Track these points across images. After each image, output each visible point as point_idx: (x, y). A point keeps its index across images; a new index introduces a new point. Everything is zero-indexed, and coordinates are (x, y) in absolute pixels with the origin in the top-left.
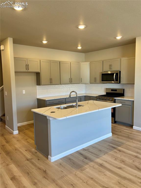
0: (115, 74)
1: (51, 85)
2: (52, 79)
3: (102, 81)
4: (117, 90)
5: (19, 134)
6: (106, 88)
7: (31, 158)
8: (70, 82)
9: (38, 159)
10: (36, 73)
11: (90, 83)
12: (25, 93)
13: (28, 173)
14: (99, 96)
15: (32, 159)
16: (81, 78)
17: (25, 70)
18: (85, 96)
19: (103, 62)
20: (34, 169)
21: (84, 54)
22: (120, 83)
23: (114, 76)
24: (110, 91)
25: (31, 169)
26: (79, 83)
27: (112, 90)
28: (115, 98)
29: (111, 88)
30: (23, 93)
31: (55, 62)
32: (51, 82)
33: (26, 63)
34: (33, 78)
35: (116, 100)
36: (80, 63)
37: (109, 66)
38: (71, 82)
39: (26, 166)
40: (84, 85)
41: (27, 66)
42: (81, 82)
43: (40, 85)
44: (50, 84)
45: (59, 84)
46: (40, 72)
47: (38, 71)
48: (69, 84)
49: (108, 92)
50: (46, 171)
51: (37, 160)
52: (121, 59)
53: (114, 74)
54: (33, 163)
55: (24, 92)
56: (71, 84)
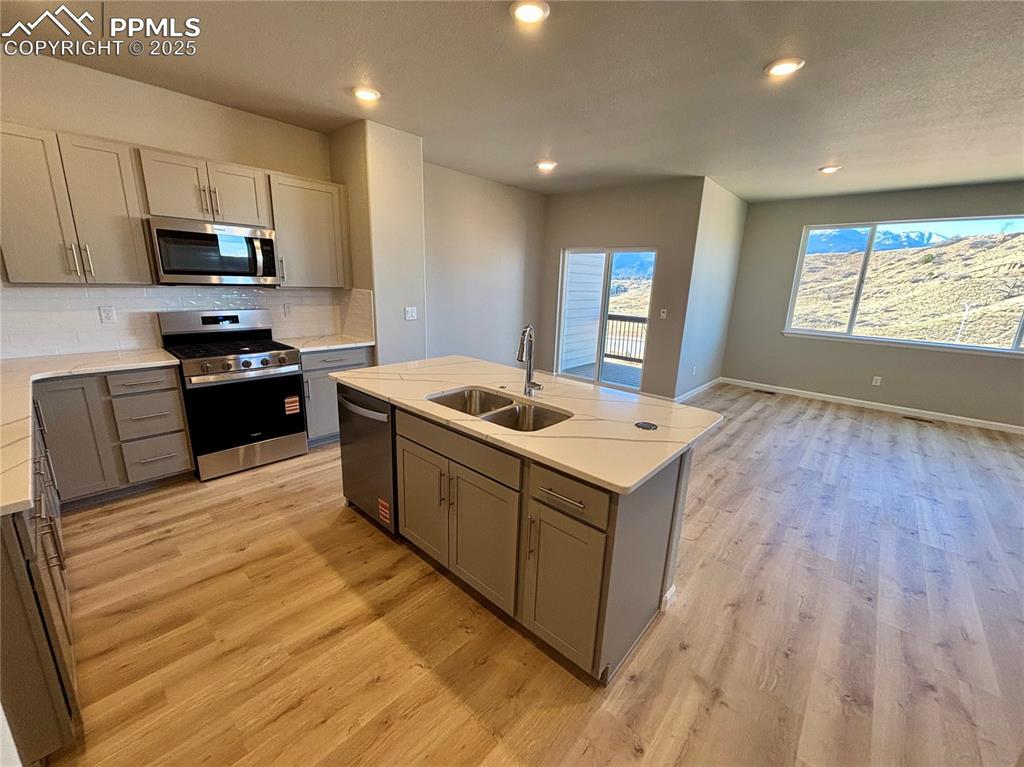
0: (257, 243)
7: (694, 685)
9: (684, 647)
13: (787, 655)
15: (698, 679)
19: (135, 153)
20: (751, 645)
25: (759, 654)
39: (758, 683)
50: (733, 605)
51: (691, 652)
52: (269, 177)
54: (724, 661)
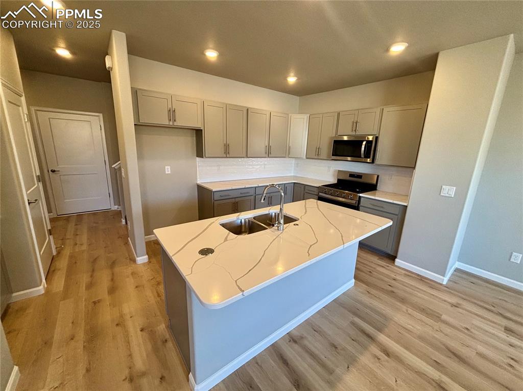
0: (364, 143)
1: (227, 157)
2: (230, 145)
3: (333, 155)
4: (362, 176)
5: (150, 262)
6: (339, 171)
7: (143, 369)
8: (267, 153)
10: (195, 131)
11: (307, 158)
12: (170, 173)
14: (323, 186)
16: (290, 147)
17: (166, 122)
18: (294, 183)
19: (339, 114)
21: (298, 97)
22: (373, 162)
23: (363, 146)
24: (347, 178)
26: (285, 157)
27: (352, 175)
28: (361, 195)
29: (349, 172)
30: (167, 173)
31: (237, 108)
32: (227, 152)
33: (170, 106)
34: (189, 141)
35: (362, 199)
36: (290, 115)
37: (351, 124)
38: (269, 153)
40: (293, 161)
41: (172, 113)
42: (289, 153)
43: (203, 157)
44: (225, 156)
45: (243, 157)
46: (202, 128)
47: (198, 125)
48: (265, 157)
49: (341, 178)
52: (383, 109)
53: (363, 141)
55: (168, 170)
56: (269, 157)
